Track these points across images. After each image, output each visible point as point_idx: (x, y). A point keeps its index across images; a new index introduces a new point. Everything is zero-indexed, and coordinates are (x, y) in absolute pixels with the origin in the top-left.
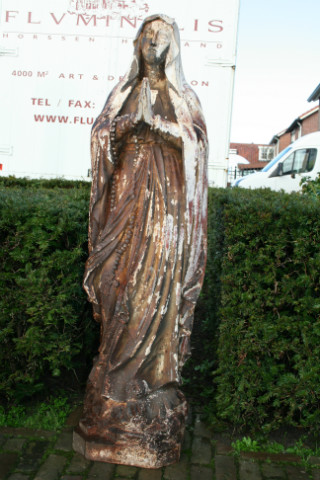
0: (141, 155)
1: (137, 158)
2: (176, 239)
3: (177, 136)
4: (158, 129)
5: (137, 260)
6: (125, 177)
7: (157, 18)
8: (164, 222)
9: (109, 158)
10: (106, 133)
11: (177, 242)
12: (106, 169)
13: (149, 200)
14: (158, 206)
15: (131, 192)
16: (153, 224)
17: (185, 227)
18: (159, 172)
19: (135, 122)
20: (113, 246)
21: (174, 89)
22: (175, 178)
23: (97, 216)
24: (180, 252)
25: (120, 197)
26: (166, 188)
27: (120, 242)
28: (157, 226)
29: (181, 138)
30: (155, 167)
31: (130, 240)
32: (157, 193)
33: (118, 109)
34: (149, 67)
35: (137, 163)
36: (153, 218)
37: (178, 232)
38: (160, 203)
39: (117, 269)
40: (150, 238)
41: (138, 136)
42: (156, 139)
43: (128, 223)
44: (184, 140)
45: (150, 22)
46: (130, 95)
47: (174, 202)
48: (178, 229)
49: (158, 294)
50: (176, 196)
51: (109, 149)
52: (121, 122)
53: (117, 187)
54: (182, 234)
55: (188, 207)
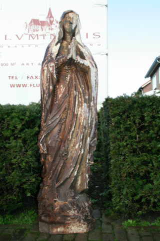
0: (69, 75)
1: (67, 76)
2: (88, 115)
3: (87, 65)
4: (79, 62)
5: (71, 126)
6: (62, 86)
7: (72, 12)
8: (83, 107)
9: (55, 76)
10: (53, 64)
11: (89, 116)
12: (52, 82)
13: (76, 96)
14: (80, 99)
15: (67, 93)
16: (78, 108)
17: (92, 109)
18: (79, 83)
19: (68, 58)
20: (58, 121)
21: (80, 45)
22: (86, 86)
23: (48, 107)
24: (90, 122)
25: (60, 96)
26: (83, 91)
27: (61, 118)
28: (80, 109)
29: (89, 66)
30: (77, 80)
31: (66, 117)
32: (79, 93)
33: (56, 53)
34: (68, 34)
35: (68, 79)
36: (78, 105)
37: (89, 112)
38: (81, 97)
39: (60, 132)
40: (77, 115)
41: (68, 66)
42: (76, 67)
43: (65, 109)
44: (90, 67)
45: (68, 13)
46: (60, 47)
47: (87, 97)
48: (89, 110)
49: (81, 143)
50: (87, 94)
51: (54, 72)
52: (60, 59)
53: (57, 92)
54: (90, 113)
55: (93, 99)
